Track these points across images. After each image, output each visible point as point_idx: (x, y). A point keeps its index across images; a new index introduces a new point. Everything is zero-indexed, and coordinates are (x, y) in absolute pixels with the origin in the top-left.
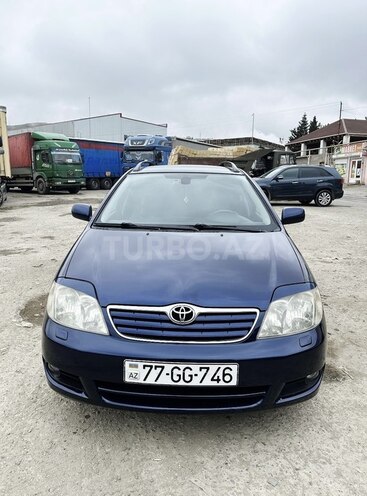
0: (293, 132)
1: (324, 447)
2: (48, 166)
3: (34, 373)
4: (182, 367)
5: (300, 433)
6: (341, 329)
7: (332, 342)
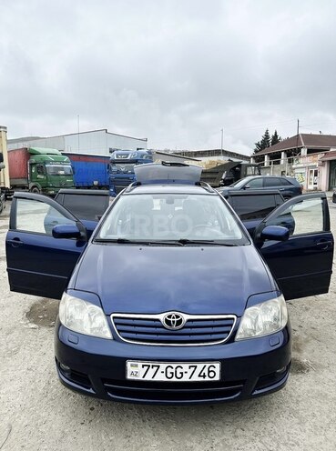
0: (258, 144)
1: (293, 431)
2: (42, 177)
3: (43, 371)
4: (174, 366)
5: (273, 420)
6: (305, 326)
7: (297, 338)
